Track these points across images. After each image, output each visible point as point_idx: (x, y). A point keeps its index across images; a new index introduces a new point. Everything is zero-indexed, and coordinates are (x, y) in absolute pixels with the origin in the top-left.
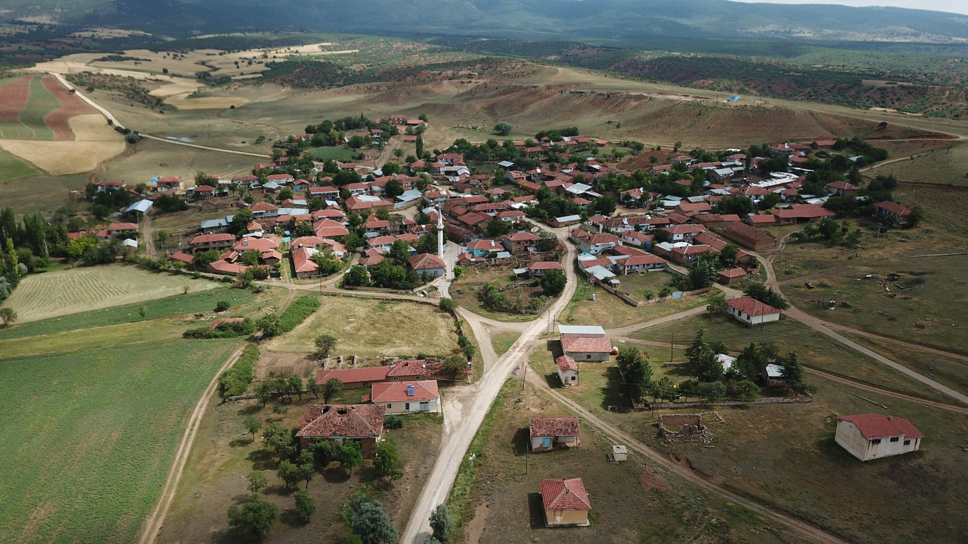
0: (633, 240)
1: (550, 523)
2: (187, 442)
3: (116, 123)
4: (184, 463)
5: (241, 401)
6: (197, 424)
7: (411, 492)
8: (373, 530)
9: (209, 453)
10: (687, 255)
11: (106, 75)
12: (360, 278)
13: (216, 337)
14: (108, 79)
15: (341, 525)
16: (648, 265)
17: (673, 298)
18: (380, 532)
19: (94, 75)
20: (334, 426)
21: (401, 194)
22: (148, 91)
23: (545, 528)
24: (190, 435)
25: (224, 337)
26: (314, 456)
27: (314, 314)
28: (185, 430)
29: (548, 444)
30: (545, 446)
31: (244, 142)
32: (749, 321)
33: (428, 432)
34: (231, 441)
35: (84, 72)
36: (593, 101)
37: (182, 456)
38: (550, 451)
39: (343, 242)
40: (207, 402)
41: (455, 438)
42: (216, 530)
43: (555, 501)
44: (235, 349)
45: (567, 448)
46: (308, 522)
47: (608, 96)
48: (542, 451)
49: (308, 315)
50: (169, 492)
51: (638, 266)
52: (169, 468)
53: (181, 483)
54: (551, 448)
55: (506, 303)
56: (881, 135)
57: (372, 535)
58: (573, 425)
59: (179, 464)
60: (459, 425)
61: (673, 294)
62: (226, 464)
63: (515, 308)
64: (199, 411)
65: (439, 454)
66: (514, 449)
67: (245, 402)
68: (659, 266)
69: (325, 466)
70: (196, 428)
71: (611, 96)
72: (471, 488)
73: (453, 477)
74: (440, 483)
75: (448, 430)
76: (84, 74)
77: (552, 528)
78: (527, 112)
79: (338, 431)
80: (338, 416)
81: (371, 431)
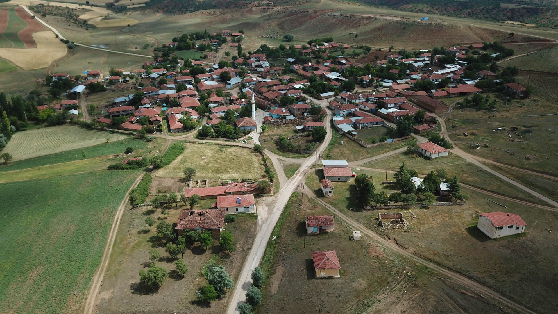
0: (365, 107)
1: (318, 276)
2: (114, 232)
3: (61, 37)
4: (112, 243)
5: (143, 207)
6: (119, 221)
7: (240, 259)
8: (220, 282)
9: (126, 238)
10: (396, 116)
11: (53, 6)
12: (208, 133)
13: (127, 169)
14: (54, 8)
15: (202, 278)
16: (373, 123)
17: (388, 142)
18: (224, 284)
19: (46, 6)
20: (197, 222)
21: (229, 79)
22: (78, 16)
23: (315, 279)
24: (115, 227)
25: (131, 169)
26: (186, 240)
27: (182, 154)
28: (112, 225)
29: (316, 231)
30: (315, 232)
31: (137, 48)
32: (431, 157)
33: (249, 224)
34: (138, 231)
35: (40, 4)
36: (341, 20)
37: (111, 240)
38: (318, 234)
39: (197, 110)
40: (124, 208)
41: (264, 227)
42: (133, 282)
43: (321, 264)
44: (138, 176)
45: (327, 233)
46: (184, 277)
48: (313, 234)
49: (179, 155)
50: (105, 260)
51: (367, 123)
52: (104, 247)
53: (112, 255)
54: (318, 232)
55: (292, 147)
56: (510, 41)
57: (220, 285)
58: (330, 220)
59: (110, 245)
60: (266, 220)
61: (388, 140)
62: (136, 244)
63: (297, 150)
64: (120, 213)
65: (256, 236)
66: (297, 233)
67: (145, 207)
68: (380, 123)
69: (192, 245)
70: (118, 223)
71: (352, 17)
72: (274, 256)
73: (263, 250)
74: (256, 253)
75: (260, 223)
76: (40, 6)
77: (319, 279)
78: (302, 27)
79: (198, 225)
80: (198, 217)
81: (217, 225)
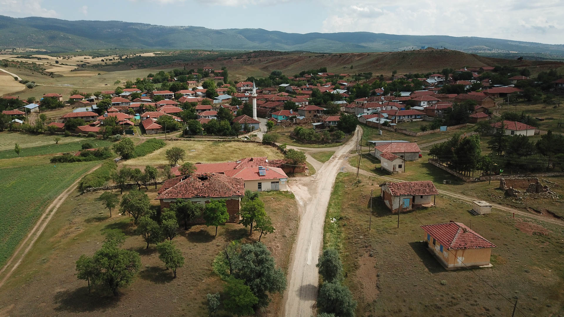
0: (392, 108)
1: (451, 265)
2: (42, 224)
3: (20, 79)
4: (35, 239)
5: (98, 191)
6: (55, 211)
9: (63, 229)
13: (79, 161)
15: (213, 279)
17: (441, 131)
20: (196, 189)
22: (45, 70)
23: (446, 271)
24: (46, 218)
27: (161, 148)
28: (41, 215)
30: (405, 207)
33: (284, 203)
34: (87, 218)
37: (34, 234)
40: (66, 196)
41: (311, 209)
45: (426, 208)
46: (175, 277)
48: (402, 211)
49: (157, 149)
51: (404, 116)
52: (18, 243)
53: (30, 253)
54: (410, 208)
58: (429, 186)
59: (31, 239)
60: (310, 200)
61: (441, 127)
62: (81, 235)
63: (323, 139)
64: (58, 202)
65: (299, 219)
66: (372, 212)
67: (103, 192)
68: (419, 117)
69: (187, 229)
70: (52, 213)
71: (343, 55)
72: (343, 244)
73: (321, 237)
74: (309, 241)
75: (301, 203)
77: (454, 271)
79: (200, 193)
80: (199, 182)
81: (235, 192)
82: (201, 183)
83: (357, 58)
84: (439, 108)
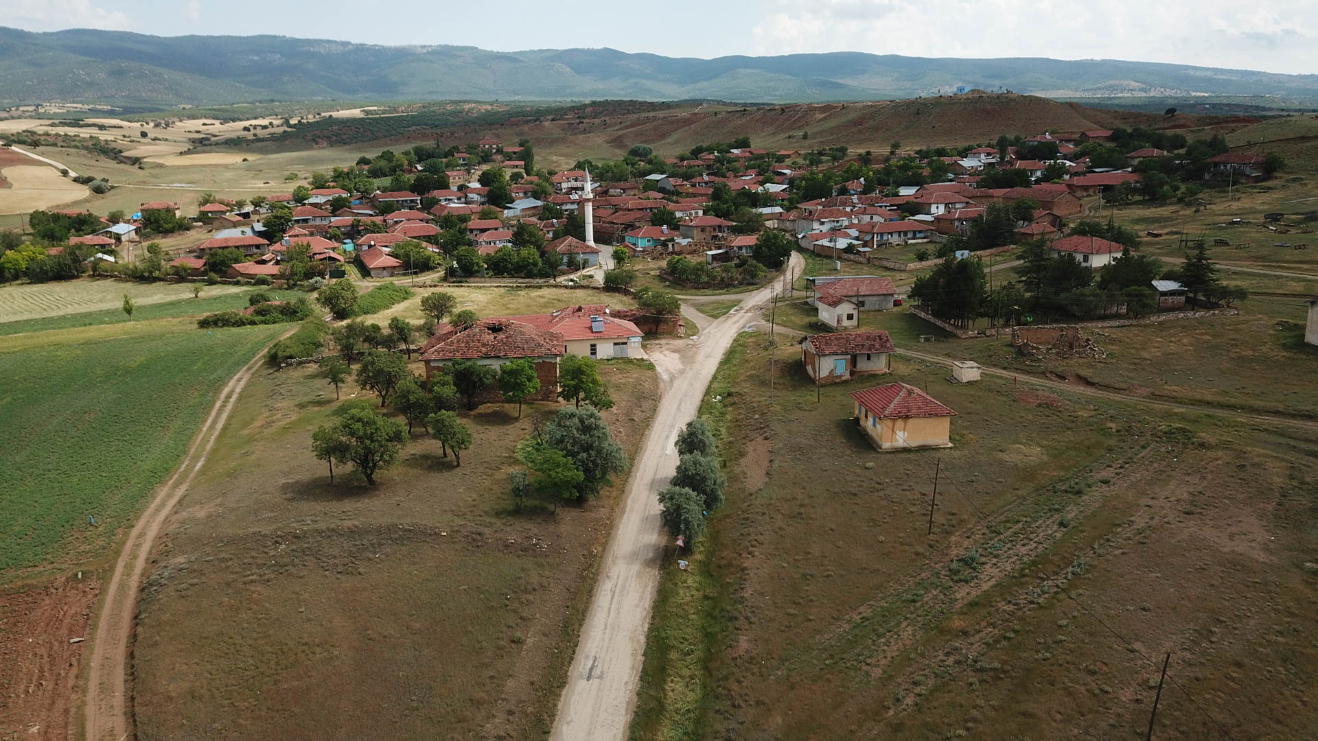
0: (872, 218)
1: (886, 445)
2: (219, 414)
3: (73, 174)
4: (216, 433)
5: (307, 365)
6: (235, 397)
9: (259, 417)
10: (959, 219)
11: (57, 135)
12: (472, 264)
13: (253, 323)
14: (61, 139)
16: (906, 233)
19: (40, 135)
20: (484, 345)
21: (512, 201)
22: (121, 152)
23: (879, 453)
24: (223, 406)
25: (267, 323)
27: (406, 301)
28: (214, 402)
29: (843, 370)
30: (837, 375)
31: (267, 183)
33: (634, 376)
34: (297, 403)
35: (24, 131)
36: (762, 118)
37: (212, 426)
38: (846, 382)
40: (248, 376)
41: (681, 385)
43: (892, 406)
44: (284, 329)
45: (875, 376)
46: (458, 465)
47: (783, 110)
48: (833, 382)
49: (398, 302)
50: (196, 458)
51: (891, 234)
52: (191, 439)
53: (215, 451)
54: (847, 376)
58: (881, 339)
59: (209, 434)
60: (682, 372)
61: (957, 253)
62: (294, 423)
63: (722, 280)
64: (237, 384)
65: (660, 398)
66: (785, 384)
68: (922, 235)
69: (471, 410)
70: (233, 400)
71: (787, 110)
72: (727, 428)
75: (665, 377)
76: (25, 134)
77: (890, 453)
78: (670, 140)
79: (491, 351)
80: (489, 334)
81: (549, 350)
82: (492, 336)
83: (819, 116)
84: (963, 216)
